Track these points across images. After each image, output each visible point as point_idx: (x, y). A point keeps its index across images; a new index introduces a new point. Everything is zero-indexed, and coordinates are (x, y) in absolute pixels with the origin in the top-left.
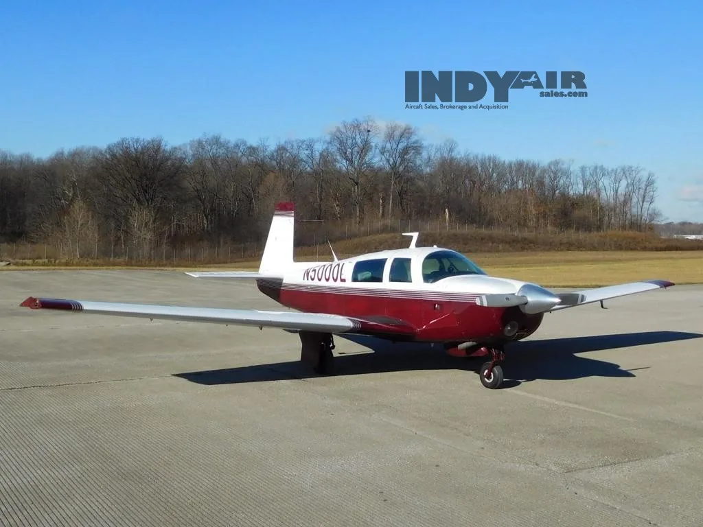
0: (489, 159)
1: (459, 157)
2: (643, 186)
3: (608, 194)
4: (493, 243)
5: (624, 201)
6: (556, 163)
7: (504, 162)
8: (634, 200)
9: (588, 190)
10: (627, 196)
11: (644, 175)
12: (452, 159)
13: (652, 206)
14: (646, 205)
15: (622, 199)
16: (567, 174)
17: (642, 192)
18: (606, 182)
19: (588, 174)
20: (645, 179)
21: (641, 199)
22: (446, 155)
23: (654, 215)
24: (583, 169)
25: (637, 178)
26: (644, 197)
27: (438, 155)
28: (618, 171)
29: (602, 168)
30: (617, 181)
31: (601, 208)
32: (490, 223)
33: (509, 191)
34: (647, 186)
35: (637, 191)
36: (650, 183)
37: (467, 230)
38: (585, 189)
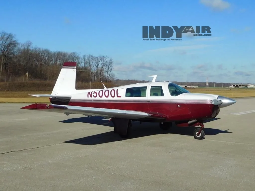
0: (45, 50)
1: (32, 49)
2: (108, 64)
3: (94, 67)
4: (50, 87)
5: (101, 70)
6: (74, 53)
7: (51, 52)
8: (104, 69)
9: (86, 65)
10: (102, 68)
11: (108, 60)
12: (28, 50)
13: (111, 73)
14: (109, 72)
15: (100, 69)
16: (77, 58)
17: (107, 67)
18: (93, 62)
19: (86, 58)
20: (108, 62)
21: (107, 69)
22: (26, 48)
23: (112, 76)
24: (84, 56)
25: (106, 61)
26: (108, 68)
27: (23, 48)
28: (98, 58)
29: (92, 57)
30: (98, 62)
31: (92, 73)
32: (45, 79)
33: (53, 65)
34: (109, 64)
35: (106, 66)
36: (111, 63)
37: (36, 81)
38: (85, 65)
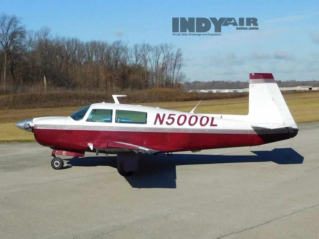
0: (73, 40)
1: (51, 39)
2: (174, 58)
3: (152, 64)
4: (77, 99)
5: (163, 68)
6: (119, 43)
7: (83, 43)
8: (169, 67)
9: (139, 61)
10: (164, 65)
11: (174, 51)
12: (47, 41)
13: (180, 71)
14: (176, 70)
15: (161, 66)
16: (125, 50)
17: (173, 62)
18: (150, 55)
19: (139, 49)
20: (175, 53)
21: (173, 67)
22: (42, 38)
23: (182, 77)
24: (136, 47)
25: (170, 53)
26: (175, 65)
27: (37, 38)
28: (159, 48)
29: (148, 46)
30: (158, 55)
31: (148, 73)
32: (74, 86)
33: (86, 63)
34: (177, 57)
35: (170, 61)
36: (179, 55)
37: (59, 91)
38: (137, 60)
